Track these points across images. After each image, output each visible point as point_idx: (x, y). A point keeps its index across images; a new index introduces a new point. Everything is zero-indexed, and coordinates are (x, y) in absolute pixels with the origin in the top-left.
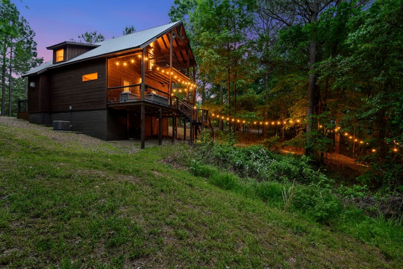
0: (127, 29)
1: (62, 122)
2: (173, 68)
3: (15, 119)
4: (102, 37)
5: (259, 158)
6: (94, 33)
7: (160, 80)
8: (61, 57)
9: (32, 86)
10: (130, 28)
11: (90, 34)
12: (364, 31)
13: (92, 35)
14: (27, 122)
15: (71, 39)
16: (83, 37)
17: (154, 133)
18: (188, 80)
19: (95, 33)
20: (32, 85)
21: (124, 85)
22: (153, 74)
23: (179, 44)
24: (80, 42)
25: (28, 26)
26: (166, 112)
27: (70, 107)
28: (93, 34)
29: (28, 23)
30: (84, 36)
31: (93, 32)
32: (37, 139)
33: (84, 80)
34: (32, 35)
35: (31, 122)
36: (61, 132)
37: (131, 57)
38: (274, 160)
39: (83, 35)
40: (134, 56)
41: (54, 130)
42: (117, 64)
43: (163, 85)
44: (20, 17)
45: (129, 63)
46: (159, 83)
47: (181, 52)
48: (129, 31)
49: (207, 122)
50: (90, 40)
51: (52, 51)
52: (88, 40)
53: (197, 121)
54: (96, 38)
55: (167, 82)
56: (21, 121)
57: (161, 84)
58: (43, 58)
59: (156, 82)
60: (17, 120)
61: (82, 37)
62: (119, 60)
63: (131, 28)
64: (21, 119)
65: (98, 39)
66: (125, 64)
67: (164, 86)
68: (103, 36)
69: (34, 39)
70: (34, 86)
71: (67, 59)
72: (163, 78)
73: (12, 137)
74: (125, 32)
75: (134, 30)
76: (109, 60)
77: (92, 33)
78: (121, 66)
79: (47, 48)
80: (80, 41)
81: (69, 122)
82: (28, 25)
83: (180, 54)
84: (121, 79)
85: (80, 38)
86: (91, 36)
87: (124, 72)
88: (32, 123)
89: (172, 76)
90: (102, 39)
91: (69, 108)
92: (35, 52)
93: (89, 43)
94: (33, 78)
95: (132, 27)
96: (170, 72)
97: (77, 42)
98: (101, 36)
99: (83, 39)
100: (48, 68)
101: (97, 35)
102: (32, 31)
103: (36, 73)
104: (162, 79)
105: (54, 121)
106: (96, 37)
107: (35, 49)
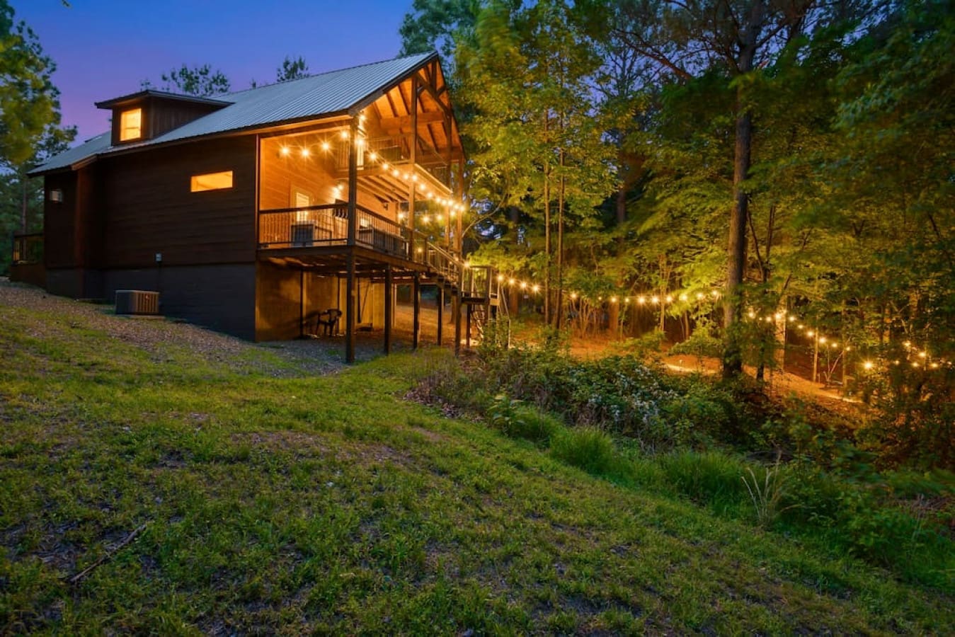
0: (287, 63)
1: (139, 294)
2: (417, 165)
3: (6, 281)
4: (223, 81)
5: (637, 389)
6: (204, 71)
7: (381, 193)
8: (133, 128)
9: (56, 199)
10: (295, 62)
11: (192, 73)
12: (877, 98)
13: (199, 75)
14: (41, 291)
15: (143, 82)
16: (174, 79)
17: (363, 322)
18: (448, 193)
19: (207, 71)
20: (56, 196)
21: (298, 205)
22: (366, 178)
23: (425, 108)
24: (166, 91)
25: (38, 46)
26: (397, 270)
27: (158, 256)
28: (201, 73)
29: (37, 38)
30: (177, 75)
31: (201, 67)
32: (83, 338)
33: (195, 189)
34: (49, 69)
35: (51, 293)
36: (137, 319)
37: (322, 135)
38: (671, 392)
39: (173, 75)
40: (329, 134)
41: (117, 313)
42: (285, 151)
43: (385, 204)
44: (16, 22)
45: (316, 150)
46: (377, 201)
47: (430, 127)
48: (293, 71)
49: (496, 297)
50: (193, 86)
51: (110, 112)
52: (188, 88)
53: (472, 295)
54: (207, 82)
55: (396, 198)
56: (21, 287)
57: (379, 202)
58: (75, 127)
59: (370, 197)
60: (12, 284)
61: (171, 78)
62: (290, 141)
63: (297, 62)
64: (20, 283)
65: (214, 86)
66: (305, 153)
67: (386, 207)
68: (225, 78)
69: (54, 80)
70: (61, 201)
71: (151, 134)
72: (391, 188)
73: (18, 335)
74: (283, 70)
75: (306, 66)
76: (262, 141)
77: (199, 70)
78: (295, 156)
79: (96, 104)
80: (166, 87)
81: (157, 293)
82: (37, 42)
83: (428, 131)
84: (289, 189)
85: (166, 82)
86: (197, 78)
87: (297, 171)
88: (57, 295)
89: (415, 185)
90: (223, 86)
91: (155, 258)
92: (56, 113)
93: (188, 93)
94: (55, 178)
95: (300, 60)
96: (410, 175)
97: (159, 89)
98: (221, 77)
99: (174, 82)
100: (98, 155)
101: (210, 76)
102: (48, 60)
103: (69, 167)
104: (387, 189)
105: (117, 291)
106: (208, 79)
107: (57, 104)
